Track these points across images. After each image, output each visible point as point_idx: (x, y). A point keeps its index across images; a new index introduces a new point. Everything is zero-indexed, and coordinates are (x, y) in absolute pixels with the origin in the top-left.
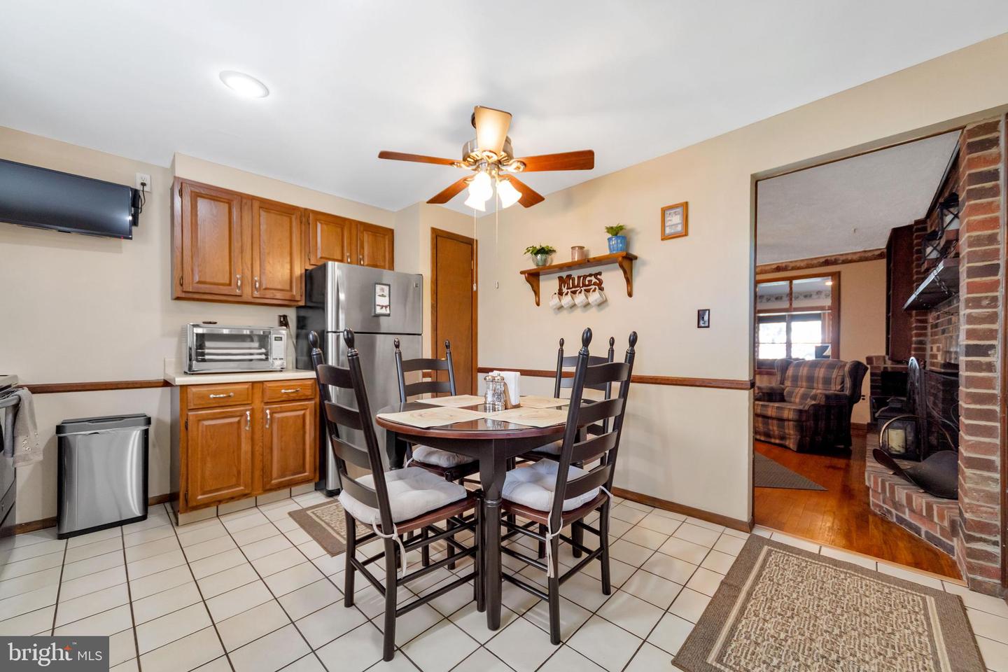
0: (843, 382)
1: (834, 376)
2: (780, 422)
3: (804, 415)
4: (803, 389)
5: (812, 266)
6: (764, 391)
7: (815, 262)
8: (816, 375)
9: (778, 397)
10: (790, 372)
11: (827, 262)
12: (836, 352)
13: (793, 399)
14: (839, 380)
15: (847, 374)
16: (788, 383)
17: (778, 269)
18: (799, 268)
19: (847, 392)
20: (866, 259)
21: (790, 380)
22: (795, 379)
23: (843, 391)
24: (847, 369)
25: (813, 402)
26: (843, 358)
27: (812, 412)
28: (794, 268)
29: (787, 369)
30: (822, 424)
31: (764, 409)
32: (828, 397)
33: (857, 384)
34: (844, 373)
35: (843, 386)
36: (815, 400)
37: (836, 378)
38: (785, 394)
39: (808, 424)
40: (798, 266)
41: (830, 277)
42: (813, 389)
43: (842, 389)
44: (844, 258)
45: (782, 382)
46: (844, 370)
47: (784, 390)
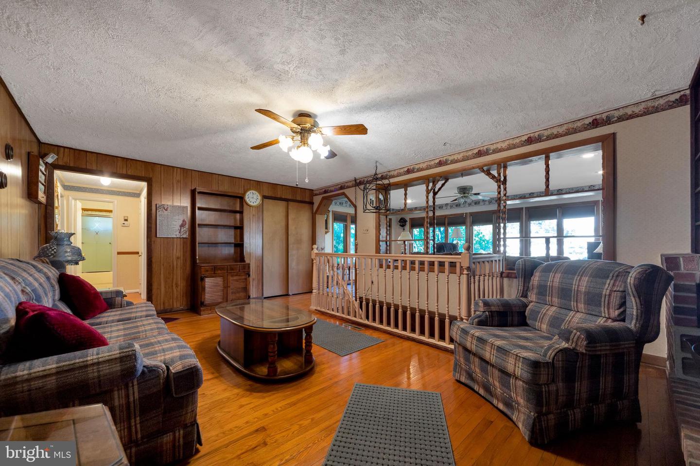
0: (623, 304)
1: (606, 291)
2: (503, 375)
3: (543, 371)
4: (554, 309)
5: (575, 131)
6: (493, 309)
7: (579, 124)
8: (575, 287)
9: (516, 319)
10: (536, 279)
11: (596, 124)
12: (611, 250)
13: (537, 324)
14: (615, 300)
15: (630, 289)
16: (532, 297)
17: (530, 141)
18: (557, 136)
19: (632, 324)
20: (656, 110)
21: (535, 291)
22: (543, 291)
23: (623, 320)
24: (631, 279)
25: (564, 345)
26: (623, 258)
27: (559, 364)
28: (549, 138)
29: (532, 274)
30: (582, 388)
31: (481, 345)
32: (591, 337)
33: (649, 311)
34: (626, 286)
35: (625, 311)
36: (567, 340)
37: (610, 295)
38: (526, 314)
39: (553, 388)
40: (555, 133)
41: (600, 144)
42: (571, 310)
43: (622, 318)
44: (621, 112)
45: (525, 295)
46: (625, 282)
47: (526, 306)
